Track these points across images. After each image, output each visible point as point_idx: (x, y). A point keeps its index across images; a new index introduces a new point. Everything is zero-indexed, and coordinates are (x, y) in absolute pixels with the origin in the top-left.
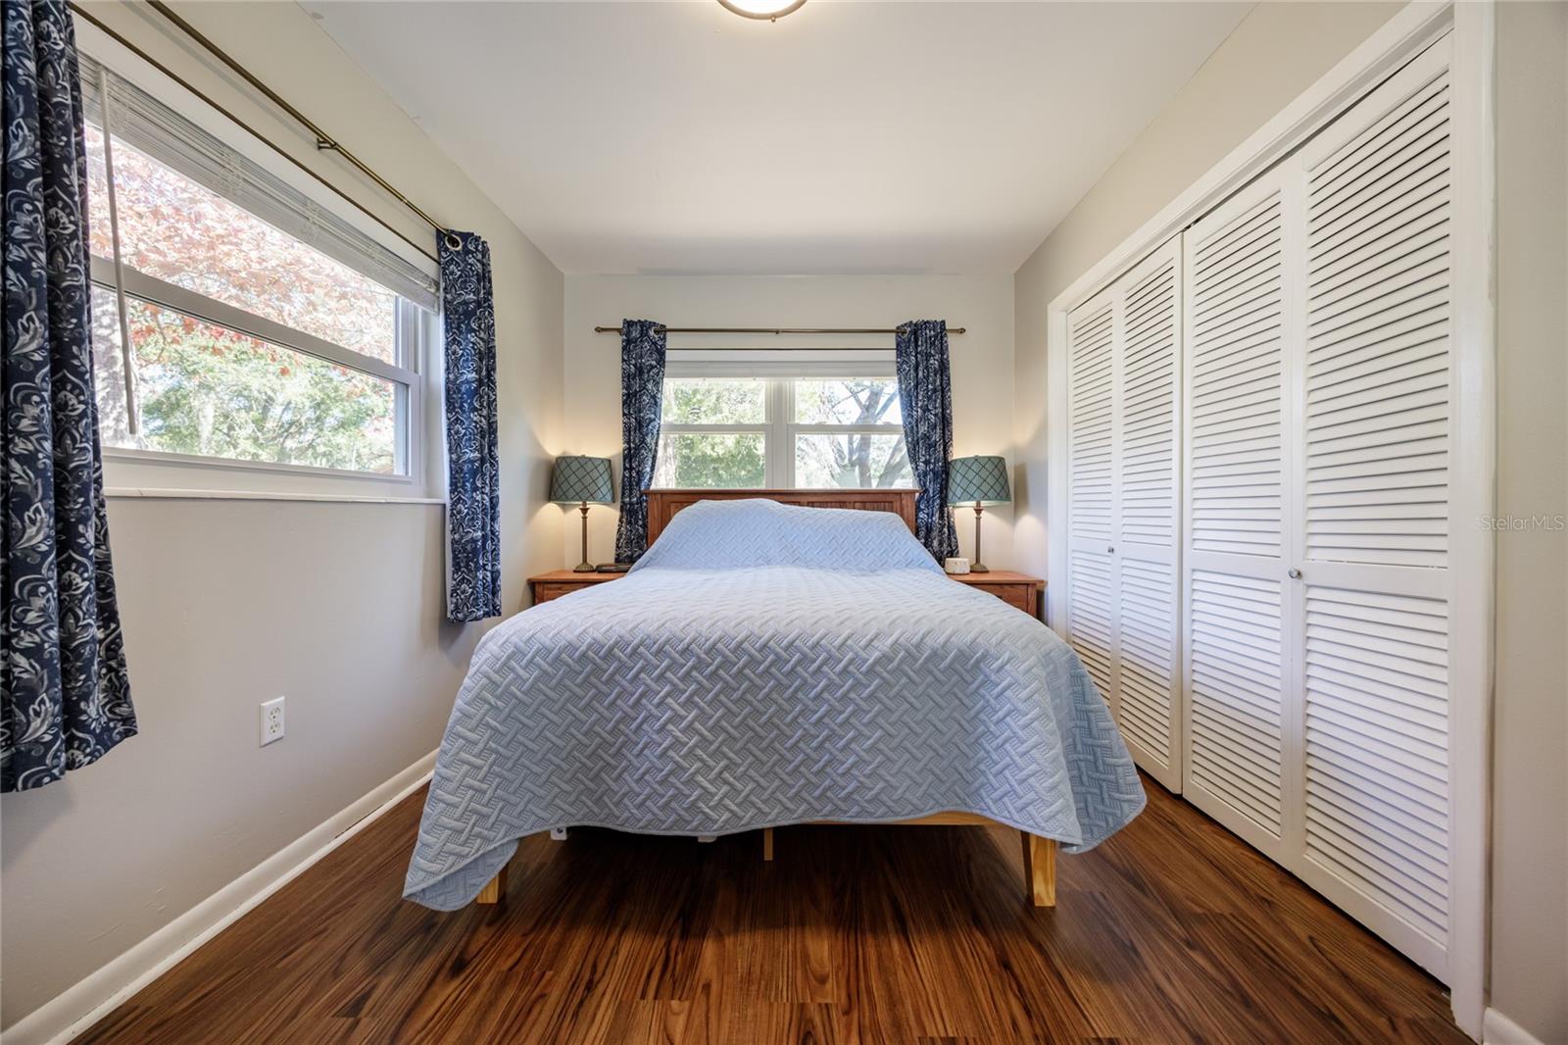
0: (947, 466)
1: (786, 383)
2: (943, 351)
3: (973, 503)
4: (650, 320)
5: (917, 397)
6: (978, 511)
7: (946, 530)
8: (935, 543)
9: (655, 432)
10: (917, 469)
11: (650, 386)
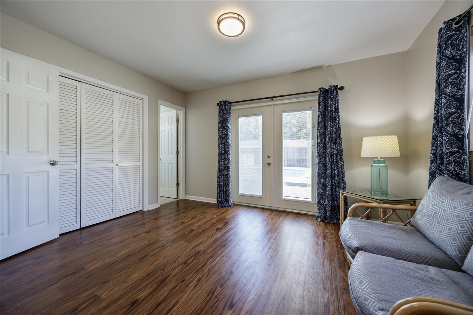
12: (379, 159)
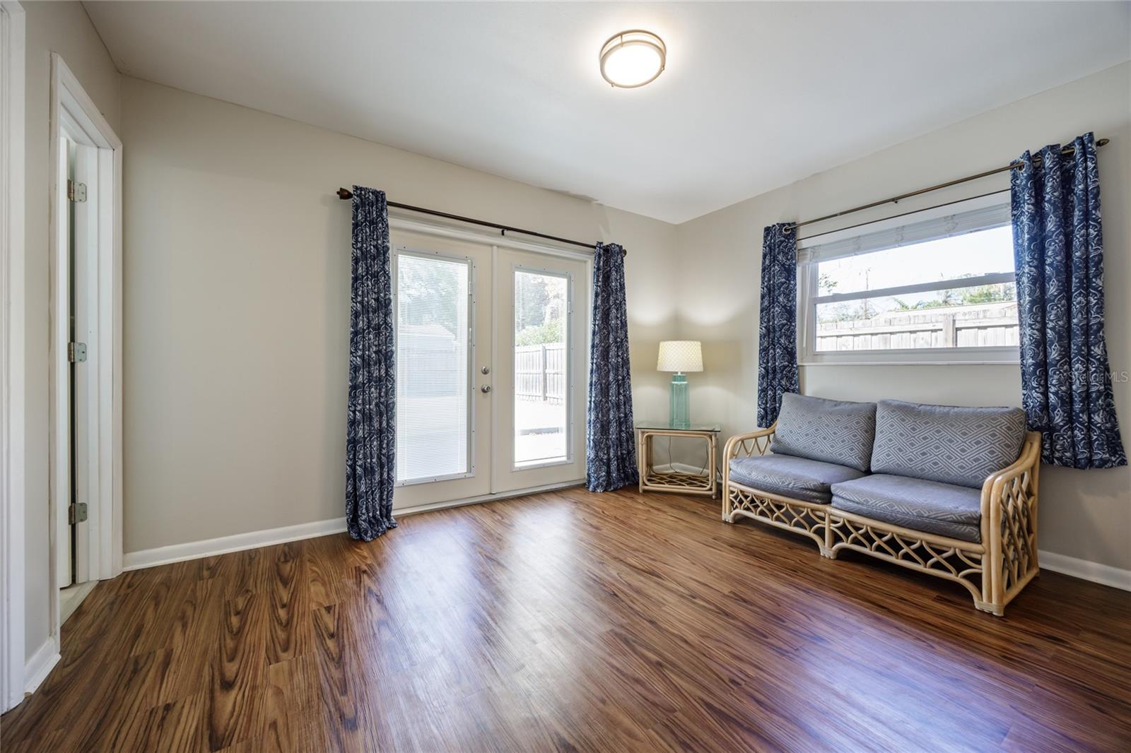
12: (679, 374)
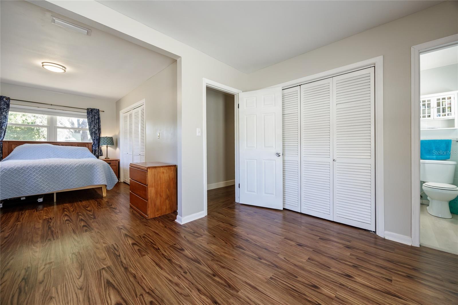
0: (100, 138)
1: (54, 117)
2: (99, 115)
3: (106, 146)
4: (3, 96)
5: (92, 124)
6: (107, 147)
7: (100, 151)
8: (97, 153)
9: (6, 125)
10: (92, 138)
11: (4, 113)
